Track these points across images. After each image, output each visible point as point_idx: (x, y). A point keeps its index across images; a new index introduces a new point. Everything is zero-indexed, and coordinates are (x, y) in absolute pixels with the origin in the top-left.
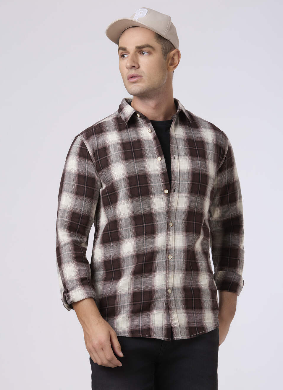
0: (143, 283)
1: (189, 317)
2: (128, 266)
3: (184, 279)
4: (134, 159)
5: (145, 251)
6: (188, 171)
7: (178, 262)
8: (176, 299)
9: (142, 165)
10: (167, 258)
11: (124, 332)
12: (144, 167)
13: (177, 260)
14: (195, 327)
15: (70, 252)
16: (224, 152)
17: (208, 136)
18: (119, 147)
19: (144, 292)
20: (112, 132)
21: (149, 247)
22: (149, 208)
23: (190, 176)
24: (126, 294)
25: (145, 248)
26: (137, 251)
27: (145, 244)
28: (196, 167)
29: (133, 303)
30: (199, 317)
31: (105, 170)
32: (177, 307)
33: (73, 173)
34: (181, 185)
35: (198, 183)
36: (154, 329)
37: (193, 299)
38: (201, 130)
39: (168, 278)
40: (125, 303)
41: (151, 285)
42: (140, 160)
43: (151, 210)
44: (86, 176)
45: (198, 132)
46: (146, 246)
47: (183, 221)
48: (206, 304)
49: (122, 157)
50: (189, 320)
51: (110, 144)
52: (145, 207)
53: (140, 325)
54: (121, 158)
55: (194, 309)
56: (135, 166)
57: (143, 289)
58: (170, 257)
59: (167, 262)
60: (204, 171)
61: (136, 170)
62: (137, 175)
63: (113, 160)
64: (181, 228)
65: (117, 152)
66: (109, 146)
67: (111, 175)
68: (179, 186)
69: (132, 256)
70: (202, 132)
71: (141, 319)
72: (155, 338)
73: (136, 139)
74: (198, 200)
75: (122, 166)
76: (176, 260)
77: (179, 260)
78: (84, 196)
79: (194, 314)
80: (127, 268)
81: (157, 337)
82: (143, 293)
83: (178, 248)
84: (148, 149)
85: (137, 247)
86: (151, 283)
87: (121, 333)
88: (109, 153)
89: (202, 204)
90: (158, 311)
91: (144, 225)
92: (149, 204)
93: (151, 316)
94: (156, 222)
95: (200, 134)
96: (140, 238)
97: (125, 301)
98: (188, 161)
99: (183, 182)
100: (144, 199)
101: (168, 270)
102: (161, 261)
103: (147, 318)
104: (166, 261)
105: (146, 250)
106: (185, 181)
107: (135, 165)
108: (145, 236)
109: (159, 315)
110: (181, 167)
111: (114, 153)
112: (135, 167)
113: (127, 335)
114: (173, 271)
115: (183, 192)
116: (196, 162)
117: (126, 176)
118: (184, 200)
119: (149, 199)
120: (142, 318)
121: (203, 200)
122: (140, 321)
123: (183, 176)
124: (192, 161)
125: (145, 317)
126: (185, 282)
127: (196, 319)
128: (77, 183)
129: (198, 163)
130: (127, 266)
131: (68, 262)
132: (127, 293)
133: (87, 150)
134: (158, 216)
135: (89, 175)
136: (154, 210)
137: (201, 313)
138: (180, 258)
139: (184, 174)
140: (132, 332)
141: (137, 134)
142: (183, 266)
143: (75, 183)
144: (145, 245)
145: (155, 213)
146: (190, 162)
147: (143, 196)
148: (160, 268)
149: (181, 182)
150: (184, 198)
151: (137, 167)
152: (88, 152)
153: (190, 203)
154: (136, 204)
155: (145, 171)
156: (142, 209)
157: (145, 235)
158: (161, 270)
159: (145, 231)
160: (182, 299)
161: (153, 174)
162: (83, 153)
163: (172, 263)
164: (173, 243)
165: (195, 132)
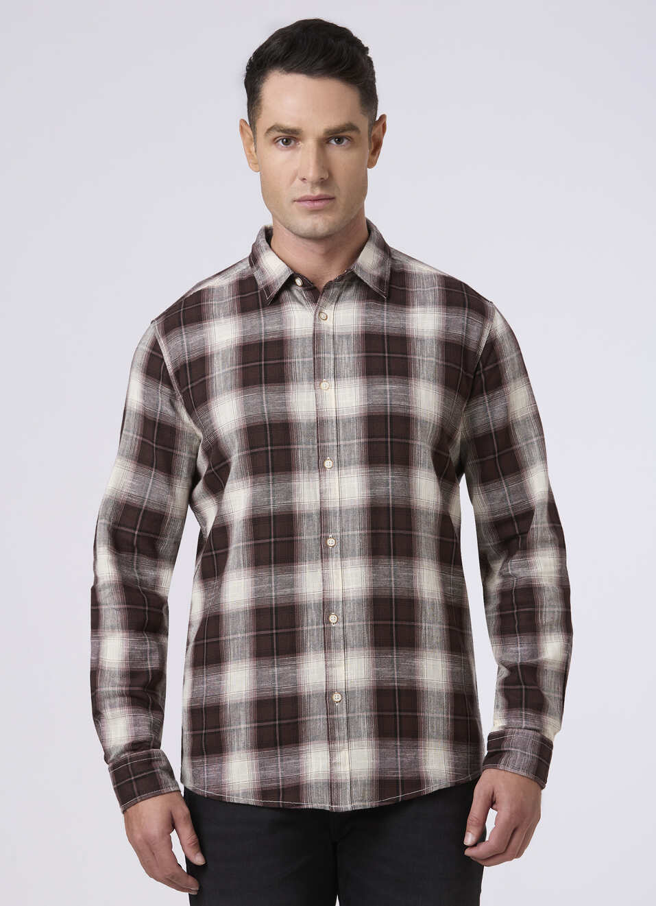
0: (276, 680)
1: (381, 757)
2: (235, 633)
3: (373, 666)
4: (264, 385)
5: (274, 603)
6: (358, 412)
7: (353, 628)
8: (350, 715)
9: (279, 399)
10: (326, 621)
11: (245, 794)
12: (285, 404)
13: (352, 624)
14: (398, 781)
15: (117, 607)
17: (425, 322)
18: (232, 357)
19: (279, 699)
20: (222, 320)
21: (282, 593)
22: (288, 502)
23: (362, 426)
24: (241, 703)
25: (274, 594)
26: (256, 600)
27: (273, 585)
28: (378, 400)
29: (256, 725)
30: (410, 755)
31: (201, 409)
32: (353, 734)
33: (135, 410)
34: (341, 448)
35: (384, 440)
36: (309, 786)
37: (398, 713)
38: (411, 310)
39: (331, 666)
40: (240, 723)
41: (295, 682)
42: (277, 387)
43: (290, 507)
44: (157, 421)
46: (276, 589)
47: (363, 532)
48: (433, 727)
49: (237, 380)
50: (380, 763)
51: (215, 350)
52: (278, 499)
53: (280, 776)
54: (233, 382)
55: (398, 739)
56: (265, 402)
57: (277, 693)
58: (333, 619)
59: (327, 630)
61: (266, 412)
62: (267, 423)
63: (218, 388)
64: (357, 548)
65: (227, 369)
66: (212, 356)
67: (211, 422)
68: (338, 451)
69: (245, 612)
71: (279, 763)
72: (310, 806)
73: (276, 336)
74: (393, 479)
75: (234, 401)
76: (350, 624)
77: (357, 624)
78: (152, 467)
79: (399, 750)
80: (234, 639)
81: (316, 806)
82: (277, 701)
83: (353, 597)
84: (300, 360)
85: (257, 592)
86: (295, 678)
87: (239, 794)
88: (210, 372)
90: (317, 745)
91: (272, 540)
92: (290, 493)
93: (304, 756)
94: (300, 535)
95: (405, 319)
96: (263, 573)
97: (240, 718)
98: (358, 389)
99: (347, 442)
100: (279, 480)
101: (330, 648)
102: (315, 627)
103: (294, 761)
104: (324, 628)
105: (276, 599)
106: (352, 438)
107: (264, 399)
108: (274, 567)
109: (320, 753)
110: (340, 407)
111: (222, 372)
112: (262, 403)
113: (252, 801)
114: (343, 650)
115: (350, 464)
116: (379, 387)
117: (242, 424)
118: (356, 483)
119: (290, 481)
120: (282, 760)
122: (279, 770)
123: (344, 427)
124: (369, 386)
125: (289, 759)
126: (377, 674)
127: (402, 762)
128: (140, 435)
129: (385, 391)
130: (233, 634)
131: (113, 628)
132: (244, 701)
133: (163, 359)
134: (305, 521)
135: (163, 419)
136: (299, 507)
137: (417, 747)
138: (359, 620)
139: (349, 421)
140: (264, 793)
142: (367, 637)
143: (137, 435)
144: (273, 588)
145: (301, 516)
146: (364, 390)
147: (277, 472)
148: (313, 644)
149: (342, 443)
150: (356, 478)
151: (267, 402)
152: (165, 366)
153: (371, 489)
154: (259, 489)
155: (286, 414)
156: (272, 503)
157: (273, 565)
158: (317, 649)
159: (272, 556)
160: (369, 714)
161: (305, 422)
162: (153, 367)
163: (339, 633)
164: (341, 583)
165: (393, 315)
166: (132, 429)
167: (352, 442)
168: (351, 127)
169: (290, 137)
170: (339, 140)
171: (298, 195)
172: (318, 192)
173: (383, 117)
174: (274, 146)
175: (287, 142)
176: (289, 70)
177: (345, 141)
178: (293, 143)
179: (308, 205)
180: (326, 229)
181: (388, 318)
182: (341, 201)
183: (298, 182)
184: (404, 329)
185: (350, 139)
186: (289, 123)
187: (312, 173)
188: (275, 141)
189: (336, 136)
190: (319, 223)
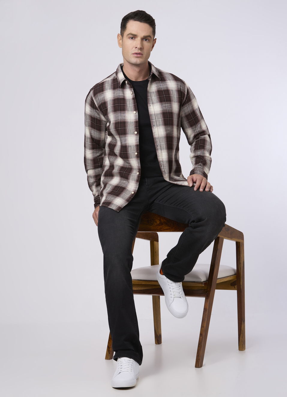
4: (119, 110)
6: (160, 112)
9: (123, 115)
16: (184, 94)
17: (172, 85)
18: (111, 103)
20: (109, 91)
23: (161, 115)
28: (165, 108)
33: (88, 114)
34: (157, 121)
35: (167, 119)
38: (167, 82)
42: (123, 112)
43: (126, 144)
44: (96, 118)
45: (165, 84)
49: (113, 109)
51: (107, 100)
60: (170, 110)
61: (119, 118)
62: (119, 121)
63: (109, 111)
70: (168, 83)
74: (170, 129)
75: (113, 115)
78: (95, 129)
84: (129, 105)
88: (107, 107)
89: (172, 131)
92: (125, 140)
95: (166, 85)
98: (159, 106)
106: (159, 119)
107: (119, 115)
110: (155, 111)
115: (160, 125)
116: (164, 105)
117: (114, 121)
119: (125, 137)
121: (173, 128)
123: (157, 116)
124: (162, 105)
128: (91, 120)
129: (166, 106)
133: (95, 103)
139: (158, 114)
141: (123, 93)
146: (161, 106)
147: (122, 135)
152: (95, 105)
155: (125, 119)
162: (92, 105)
165: (163, 84)
166: (88, 119)
167: (159, 120)
168: (149, 36)
169: (133, 37)
170: (146, 40)
171: (133, 52)
172: (139, 51)
173: (156, 39)
174: (129, 39)
175: (132, 38)
176: (135, 20)
177: (147, 40)
178: (134, 38)
179: (136, 55)
180: (140, 62)
181: (162, 85)
182: (144, 56)
183: (134, 48)
184: (167, 87)
185: (149, 40)
186: (134, 33)
187: (139, 46)
188: (129, 38)
189: (145, 38)
190: (138, 61)
